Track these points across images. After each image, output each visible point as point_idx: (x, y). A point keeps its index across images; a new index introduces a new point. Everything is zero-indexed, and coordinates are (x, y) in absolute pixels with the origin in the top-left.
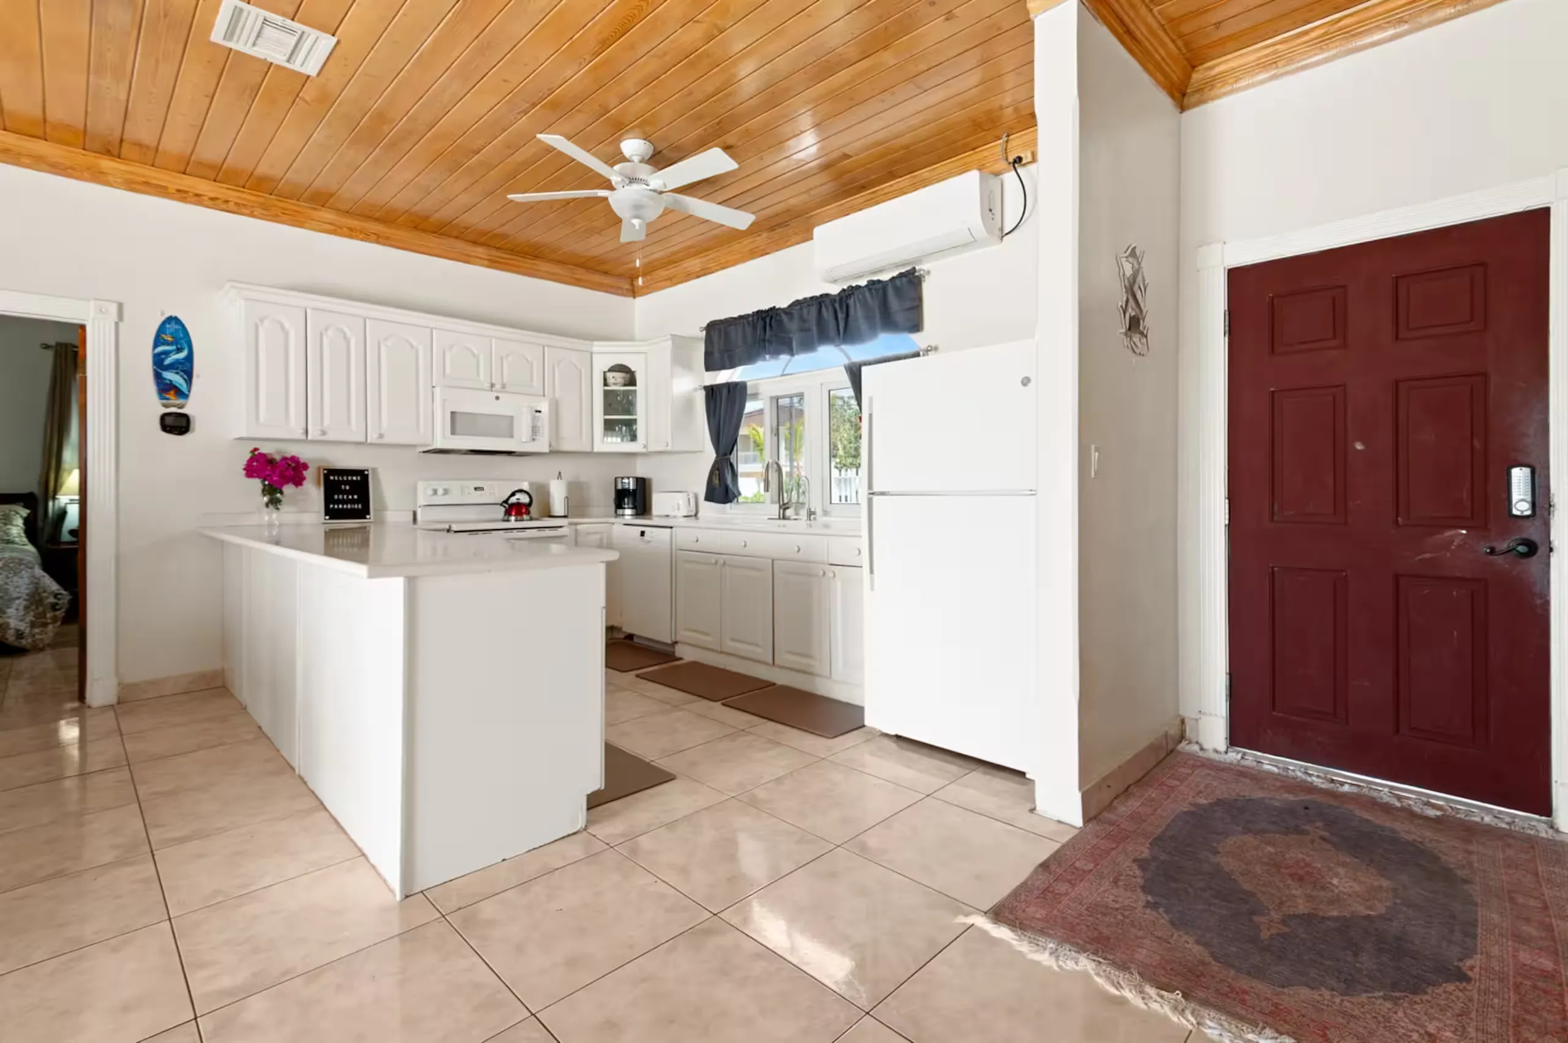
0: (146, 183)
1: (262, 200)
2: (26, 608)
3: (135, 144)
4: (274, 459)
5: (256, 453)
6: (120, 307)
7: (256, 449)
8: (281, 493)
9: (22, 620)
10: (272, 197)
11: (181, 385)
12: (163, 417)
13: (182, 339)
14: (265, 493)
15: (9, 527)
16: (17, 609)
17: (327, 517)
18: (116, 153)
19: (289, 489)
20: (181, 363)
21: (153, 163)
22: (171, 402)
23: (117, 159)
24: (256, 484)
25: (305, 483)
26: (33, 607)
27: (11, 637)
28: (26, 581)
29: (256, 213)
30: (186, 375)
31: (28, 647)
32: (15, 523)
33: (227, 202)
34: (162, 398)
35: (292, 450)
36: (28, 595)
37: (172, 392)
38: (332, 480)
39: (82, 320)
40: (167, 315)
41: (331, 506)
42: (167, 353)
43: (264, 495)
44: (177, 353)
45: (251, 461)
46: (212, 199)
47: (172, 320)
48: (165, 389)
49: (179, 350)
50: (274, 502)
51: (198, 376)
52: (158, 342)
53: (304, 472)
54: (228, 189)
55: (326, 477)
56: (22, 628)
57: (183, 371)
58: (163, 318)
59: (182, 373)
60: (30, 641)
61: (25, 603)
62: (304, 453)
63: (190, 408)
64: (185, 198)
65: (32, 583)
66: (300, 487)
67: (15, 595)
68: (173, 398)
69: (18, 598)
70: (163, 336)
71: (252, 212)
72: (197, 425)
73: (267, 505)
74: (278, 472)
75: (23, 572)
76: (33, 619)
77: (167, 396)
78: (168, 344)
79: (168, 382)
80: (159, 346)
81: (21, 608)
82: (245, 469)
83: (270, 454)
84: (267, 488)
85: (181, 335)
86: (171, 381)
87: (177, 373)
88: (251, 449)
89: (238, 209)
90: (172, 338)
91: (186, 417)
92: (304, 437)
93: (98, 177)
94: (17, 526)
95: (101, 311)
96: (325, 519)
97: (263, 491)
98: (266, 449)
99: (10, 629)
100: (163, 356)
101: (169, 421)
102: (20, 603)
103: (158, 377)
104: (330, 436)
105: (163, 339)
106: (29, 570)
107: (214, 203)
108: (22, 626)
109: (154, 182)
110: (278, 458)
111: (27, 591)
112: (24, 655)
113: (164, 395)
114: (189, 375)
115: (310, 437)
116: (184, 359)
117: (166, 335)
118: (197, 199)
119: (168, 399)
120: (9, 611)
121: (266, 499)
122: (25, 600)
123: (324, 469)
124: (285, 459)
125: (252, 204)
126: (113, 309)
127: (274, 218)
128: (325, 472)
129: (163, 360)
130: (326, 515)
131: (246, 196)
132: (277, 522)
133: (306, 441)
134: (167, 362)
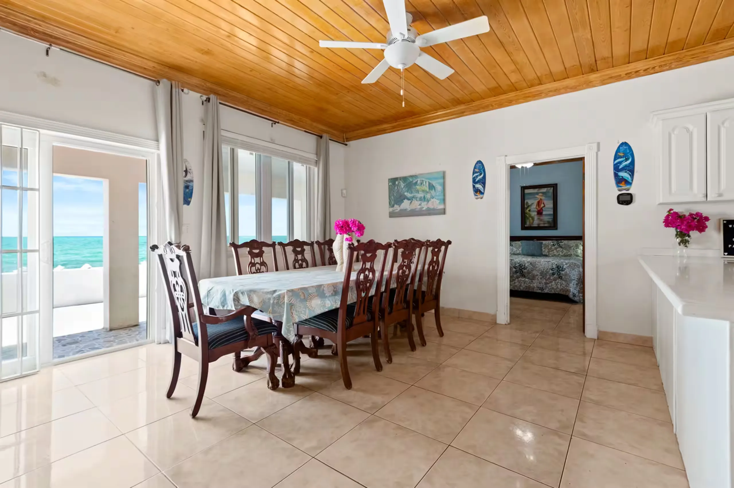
0: (611, 78)
1: (675, 57)
2: (577, 284)
3: (602, 59)
4: (685, 215)
5: (672, 212)
6: (599, 144)
7: (671, 210)
8: (689, 236)
9: (575, 289)
10: (684, 51)
11: (628, 178)
12: (618, 197)
13: (628, 153)
14: (678, 236)
15: (578, 249)
16: (574, 285)
17: (726, 254)
18: (596, 69)
19: (694, 234)
20: (628, 166)
21: (613, 65)
22: (623, 188)
23: (597, 72)
24: (672, 231)
25: (707, 230)
26: (579, 285)
27: (571, 296)
28: (577, 273)
29: (673, 66)
30: (630, 172)
31: (578, 301)
32: (580, 248)
33: (654, 68)
34: (618, 186)
35: (696, 209)
36: (577, 279)
37: (623, 183)
38: (731, 228)
39: (582, 155)
40: (621, 142)
41: (730, 246)
42: (620, 163)
43: (677, 238)
44: (626, 161)
45: (667, 217)
46: (645, 70)
47: (625, 144)
48: (620, 181)
49: (627, 160)
50: (684, 243)
51: (637, 172)
52: (616, 157)
53: (707, 223)
54: (655, 59)
55: (725, 225)
56: (575, 293)
57: (628, 170)
58: (619, 145)
59: (628, 172)
60: (578, 298)
61: (576, 282)
62: (705, 210)
63: (632, 190)
64: (630, 76)
65: (579, 274)
66: (703, 233)
67: (573, 278)
68: (624, 186)
69: (574, 280)
70: (619, 154)
71: (670, 67)
72: (636, 199)
73: (679, 244)
74: (685, 223)
75: (576, 269)
76: (579, 290)
77: (621, 185)
78: (621, 157)
79: (621, 177)
80: (617, 159)
81: (575, 284)
82: (664, 222)
83: (682, 212)
84: (679, 233)
85: (628, 151)
86: (622, 177)
87: (626, 172)
88: (668, 210)
89: (662, 68)
90: (623, 154)
91: (630, 195)
92: (704, 199)
93: (589, 85)
94: (581, 249)
95: (590, 149)
96: (724, 255)
97: (676, 235)
98: (677, 209)
99: (571, 292)
100: (619, 165)
101: (622, 198)
102: (574, 282)
103: (616, 175)
104: (725, 197)
105: (618, 155)
106: (578, 269)
107: (647, 72)
108: (576, 292)
109: (613, 75)
110: (687, 214)
111: (577, 277)
112: (576, 304)
113: (619, 185)
114: (632, 172)
115: (708, 199)
116: (629, 164)
117: (620, 153)
118: (637, 74)
119: (621, 187)
120: (570, 284)
121: (678, 240)
122: (576, 281)
123: (724, 221)
124: (691, 215)
125: (670, 62)
126: (595, 146)
127: (687, 64)
128: (725, 222)
129: (619, 166)
130: (725, 251)
131: (667, 58)
132: (686, 255)
133: (706, 202)
134: (621, 167)
